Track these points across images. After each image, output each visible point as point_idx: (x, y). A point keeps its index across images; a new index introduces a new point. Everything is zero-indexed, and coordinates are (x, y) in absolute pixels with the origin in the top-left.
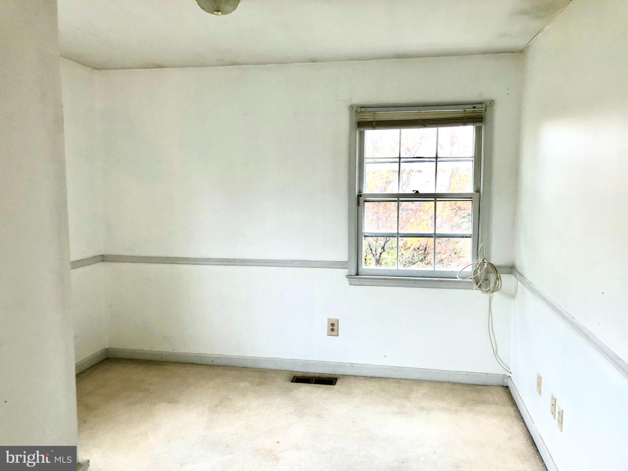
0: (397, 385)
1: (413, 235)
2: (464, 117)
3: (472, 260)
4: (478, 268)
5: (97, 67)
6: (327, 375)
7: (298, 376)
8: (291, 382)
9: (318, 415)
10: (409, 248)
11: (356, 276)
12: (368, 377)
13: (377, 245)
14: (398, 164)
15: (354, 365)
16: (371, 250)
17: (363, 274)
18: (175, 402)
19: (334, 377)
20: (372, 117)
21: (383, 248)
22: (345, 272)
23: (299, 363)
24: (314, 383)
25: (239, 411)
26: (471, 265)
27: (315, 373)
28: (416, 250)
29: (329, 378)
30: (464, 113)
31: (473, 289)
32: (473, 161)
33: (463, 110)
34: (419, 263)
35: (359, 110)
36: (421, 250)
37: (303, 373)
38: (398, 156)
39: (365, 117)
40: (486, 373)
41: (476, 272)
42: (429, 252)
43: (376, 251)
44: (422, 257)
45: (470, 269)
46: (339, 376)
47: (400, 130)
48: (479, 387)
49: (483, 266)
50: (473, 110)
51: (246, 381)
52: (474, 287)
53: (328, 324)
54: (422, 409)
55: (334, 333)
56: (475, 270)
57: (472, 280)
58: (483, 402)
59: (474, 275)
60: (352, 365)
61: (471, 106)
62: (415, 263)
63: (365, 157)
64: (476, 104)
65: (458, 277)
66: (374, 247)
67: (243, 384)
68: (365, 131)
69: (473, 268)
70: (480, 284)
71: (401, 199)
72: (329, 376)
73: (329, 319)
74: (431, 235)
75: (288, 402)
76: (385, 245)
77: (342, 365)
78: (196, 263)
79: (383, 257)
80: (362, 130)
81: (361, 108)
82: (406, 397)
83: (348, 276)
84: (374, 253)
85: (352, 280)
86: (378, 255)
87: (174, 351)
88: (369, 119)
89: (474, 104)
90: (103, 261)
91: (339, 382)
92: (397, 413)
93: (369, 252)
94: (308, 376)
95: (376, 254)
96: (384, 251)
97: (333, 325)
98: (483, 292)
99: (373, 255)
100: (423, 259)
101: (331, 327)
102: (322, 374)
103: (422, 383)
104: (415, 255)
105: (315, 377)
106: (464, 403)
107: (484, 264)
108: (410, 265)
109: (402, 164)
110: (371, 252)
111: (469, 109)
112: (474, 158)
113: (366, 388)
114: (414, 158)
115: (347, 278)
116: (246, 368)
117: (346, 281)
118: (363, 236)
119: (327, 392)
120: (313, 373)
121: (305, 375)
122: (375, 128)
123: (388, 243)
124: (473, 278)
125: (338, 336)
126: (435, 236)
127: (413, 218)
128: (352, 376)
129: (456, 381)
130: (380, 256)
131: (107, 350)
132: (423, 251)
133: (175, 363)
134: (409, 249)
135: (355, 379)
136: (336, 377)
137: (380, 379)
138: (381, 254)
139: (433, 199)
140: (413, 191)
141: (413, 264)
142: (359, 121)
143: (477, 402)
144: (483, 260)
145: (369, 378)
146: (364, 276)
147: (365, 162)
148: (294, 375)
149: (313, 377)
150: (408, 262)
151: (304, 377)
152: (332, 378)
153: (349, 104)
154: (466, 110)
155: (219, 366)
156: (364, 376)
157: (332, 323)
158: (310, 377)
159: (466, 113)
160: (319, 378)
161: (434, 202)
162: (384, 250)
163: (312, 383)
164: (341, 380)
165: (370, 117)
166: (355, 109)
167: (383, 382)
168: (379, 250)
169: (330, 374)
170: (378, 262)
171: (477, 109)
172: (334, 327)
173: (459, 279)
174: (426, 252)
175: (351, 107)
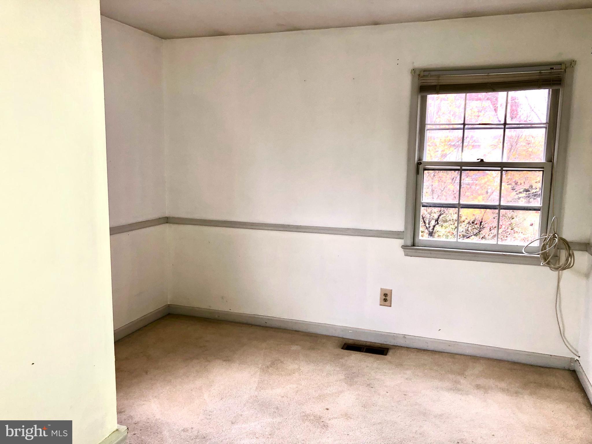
0: (451, 360)
1: (475, 206)
2: (539, 80)
3: (541, 235)
4: (547, 244)
5: (163, 37)
6: (378, 344)
7: (349, 344)
8: (342, 349)
9: (369, 385)
10: (464, 221)
11: (412, 247)
12: (421, 349)
13: (430, 218)
14: (462, 130)
15: (406, 336)
16: (425, 222)
17: (419, 246)
18: (229, 360)
19: (386, 347)
20: (437, 81)
21: (437, 220)
22: (401, 242)
23: (351, 330)
24: (364, 352)
25: (290, 375)
26: (539, 240)
27: (366, 341)
28: (471, 224)
29: (380, 348)
30: (539, 75)
31: (540, 265)
32: (546, 128)
33: (539, 72)
34: (473, 237)
35: (422, 74)
36: (476, 224)
37: (354, 341)
38: (462, 122)
39: (428, 81)
40: (551, 355)
41: (544, 247)
42: (484, 226)
43: (429, 224)
44: (477, 231)
45: (536, 244)
46: (391, 346)
47: (466, 94)
48: (542, 369)
49: (553, 241)
50: (550, 71)
51: (297, 345)
52: (542, 263)
53: (381, 295)
54: (478, 387)
55: (386, 303)
56: (544, 244)
57: (539, 256)
58: (548, 386)
59: (542, 250)
60: (404, 336)
61: (549, 67)
62: (469, 237)
63: (426, 123)
64: (553, 65)
65: (524, 252)
66: (428, 219)
67: (294, 348)
68: (428, 95)
69: (540, 243)
70: (549, 261)
71: (463, 168)
72: (380, 346)
73: (381, 289)
74: (495, 207)
75: (339, 369)
76: (439, 218)
77: (395, 336)
78: (252, 227)
79: (436, 230)
80: (424, 94)
81: (424, 71)
82: (462, 373)
83: (404, 247)
84: (427, 225)
85: (408, 250)
86: (431, 228)
87: (230, 311)
88: (433, 82)
89: (551, 65)
90: (167, 223)
91: (390, 353)
92: (451, 389)
93: (422, 225)
94: (359, 344)
95: (430, 227)
96: (438, 224)
97: (386, 295)
98: (552, 270)
99: (427, 227)
100: (478, 233)
101: (384, 297)
102: (374, 344)
103: (478, 359)
104: (470, 229)
105: (366, 346)
106: (525, 386)
107: (554, 239)
108: (464, 238)
109: (466, 131)
110: (424, 225)
111: (546, 71)
112: (548, 124)
113: (419, 361)
114: (480, 124)
115: (403, 248)
116: (298, 331)
117: (401, 252)
118: (421, 206)
119: (378, 361)
120: (364, 341)
121: (356, 343)
122: (438, 92)
123: (442, 216)
124: (540, 254)
125: (390, 306)
126: (500, 207)
127: (470, 191)
128: (404, 347)
129: (516, 360)
130: (433, 229)
131: (169, 306)
132: (478, 226)
133: (231, 322)
134: (463, 223)
135: (407, 351)
136: (388, 348)
137: (433, 352)
138: (434, 226)
139: (500, 168)
140: (478, 159)
141: (467, 238)
142: (422, 85)
143: (540, 385)
144: (554, 235)
145: (421, 351)
146: (421, 247)
147: (426, 129)
148: (345, 342)
149: (364, 346)
150: (461, 236)
151: (354, 344)
152: (383, 348)
153: (411, 67)
154: (541, 72)
155: (272, 328)
156: (417, 349)
157: (385, 293)
158: (360, 345)
159: (542, 75)
160: (370, 346)
161: (500, 171)
162: (438, 222)
163: (362, 352)
164: (392, 351)
165: (433, 81)
166: (418, 73)
167: (437, 356)
168: (433, 223)
169: (382, 344)
170: (431, 234)
171: (555, 71)
172: (387, 298)
173: (526, 254)
174: (481, 226)
175: (414, 71)
